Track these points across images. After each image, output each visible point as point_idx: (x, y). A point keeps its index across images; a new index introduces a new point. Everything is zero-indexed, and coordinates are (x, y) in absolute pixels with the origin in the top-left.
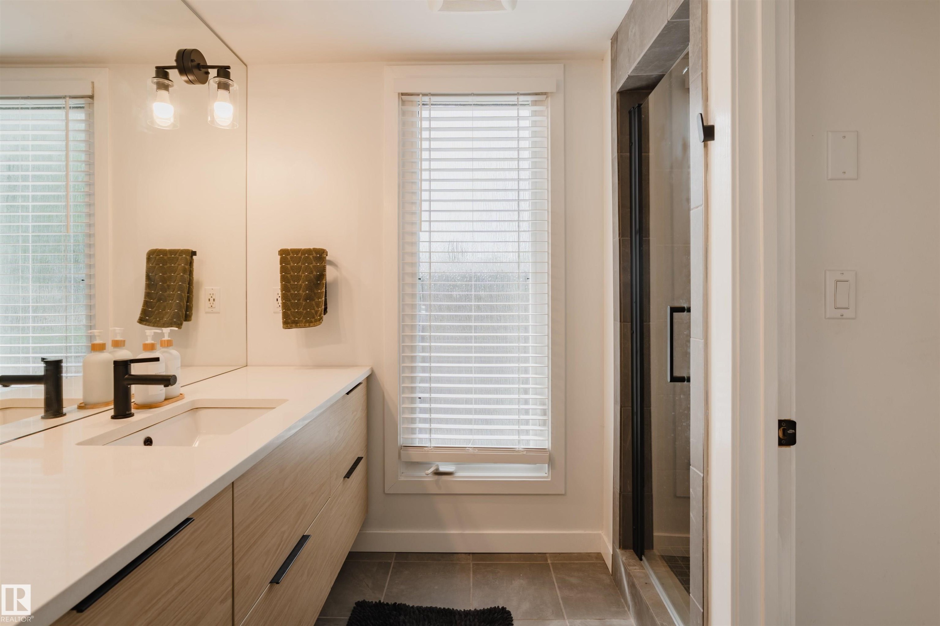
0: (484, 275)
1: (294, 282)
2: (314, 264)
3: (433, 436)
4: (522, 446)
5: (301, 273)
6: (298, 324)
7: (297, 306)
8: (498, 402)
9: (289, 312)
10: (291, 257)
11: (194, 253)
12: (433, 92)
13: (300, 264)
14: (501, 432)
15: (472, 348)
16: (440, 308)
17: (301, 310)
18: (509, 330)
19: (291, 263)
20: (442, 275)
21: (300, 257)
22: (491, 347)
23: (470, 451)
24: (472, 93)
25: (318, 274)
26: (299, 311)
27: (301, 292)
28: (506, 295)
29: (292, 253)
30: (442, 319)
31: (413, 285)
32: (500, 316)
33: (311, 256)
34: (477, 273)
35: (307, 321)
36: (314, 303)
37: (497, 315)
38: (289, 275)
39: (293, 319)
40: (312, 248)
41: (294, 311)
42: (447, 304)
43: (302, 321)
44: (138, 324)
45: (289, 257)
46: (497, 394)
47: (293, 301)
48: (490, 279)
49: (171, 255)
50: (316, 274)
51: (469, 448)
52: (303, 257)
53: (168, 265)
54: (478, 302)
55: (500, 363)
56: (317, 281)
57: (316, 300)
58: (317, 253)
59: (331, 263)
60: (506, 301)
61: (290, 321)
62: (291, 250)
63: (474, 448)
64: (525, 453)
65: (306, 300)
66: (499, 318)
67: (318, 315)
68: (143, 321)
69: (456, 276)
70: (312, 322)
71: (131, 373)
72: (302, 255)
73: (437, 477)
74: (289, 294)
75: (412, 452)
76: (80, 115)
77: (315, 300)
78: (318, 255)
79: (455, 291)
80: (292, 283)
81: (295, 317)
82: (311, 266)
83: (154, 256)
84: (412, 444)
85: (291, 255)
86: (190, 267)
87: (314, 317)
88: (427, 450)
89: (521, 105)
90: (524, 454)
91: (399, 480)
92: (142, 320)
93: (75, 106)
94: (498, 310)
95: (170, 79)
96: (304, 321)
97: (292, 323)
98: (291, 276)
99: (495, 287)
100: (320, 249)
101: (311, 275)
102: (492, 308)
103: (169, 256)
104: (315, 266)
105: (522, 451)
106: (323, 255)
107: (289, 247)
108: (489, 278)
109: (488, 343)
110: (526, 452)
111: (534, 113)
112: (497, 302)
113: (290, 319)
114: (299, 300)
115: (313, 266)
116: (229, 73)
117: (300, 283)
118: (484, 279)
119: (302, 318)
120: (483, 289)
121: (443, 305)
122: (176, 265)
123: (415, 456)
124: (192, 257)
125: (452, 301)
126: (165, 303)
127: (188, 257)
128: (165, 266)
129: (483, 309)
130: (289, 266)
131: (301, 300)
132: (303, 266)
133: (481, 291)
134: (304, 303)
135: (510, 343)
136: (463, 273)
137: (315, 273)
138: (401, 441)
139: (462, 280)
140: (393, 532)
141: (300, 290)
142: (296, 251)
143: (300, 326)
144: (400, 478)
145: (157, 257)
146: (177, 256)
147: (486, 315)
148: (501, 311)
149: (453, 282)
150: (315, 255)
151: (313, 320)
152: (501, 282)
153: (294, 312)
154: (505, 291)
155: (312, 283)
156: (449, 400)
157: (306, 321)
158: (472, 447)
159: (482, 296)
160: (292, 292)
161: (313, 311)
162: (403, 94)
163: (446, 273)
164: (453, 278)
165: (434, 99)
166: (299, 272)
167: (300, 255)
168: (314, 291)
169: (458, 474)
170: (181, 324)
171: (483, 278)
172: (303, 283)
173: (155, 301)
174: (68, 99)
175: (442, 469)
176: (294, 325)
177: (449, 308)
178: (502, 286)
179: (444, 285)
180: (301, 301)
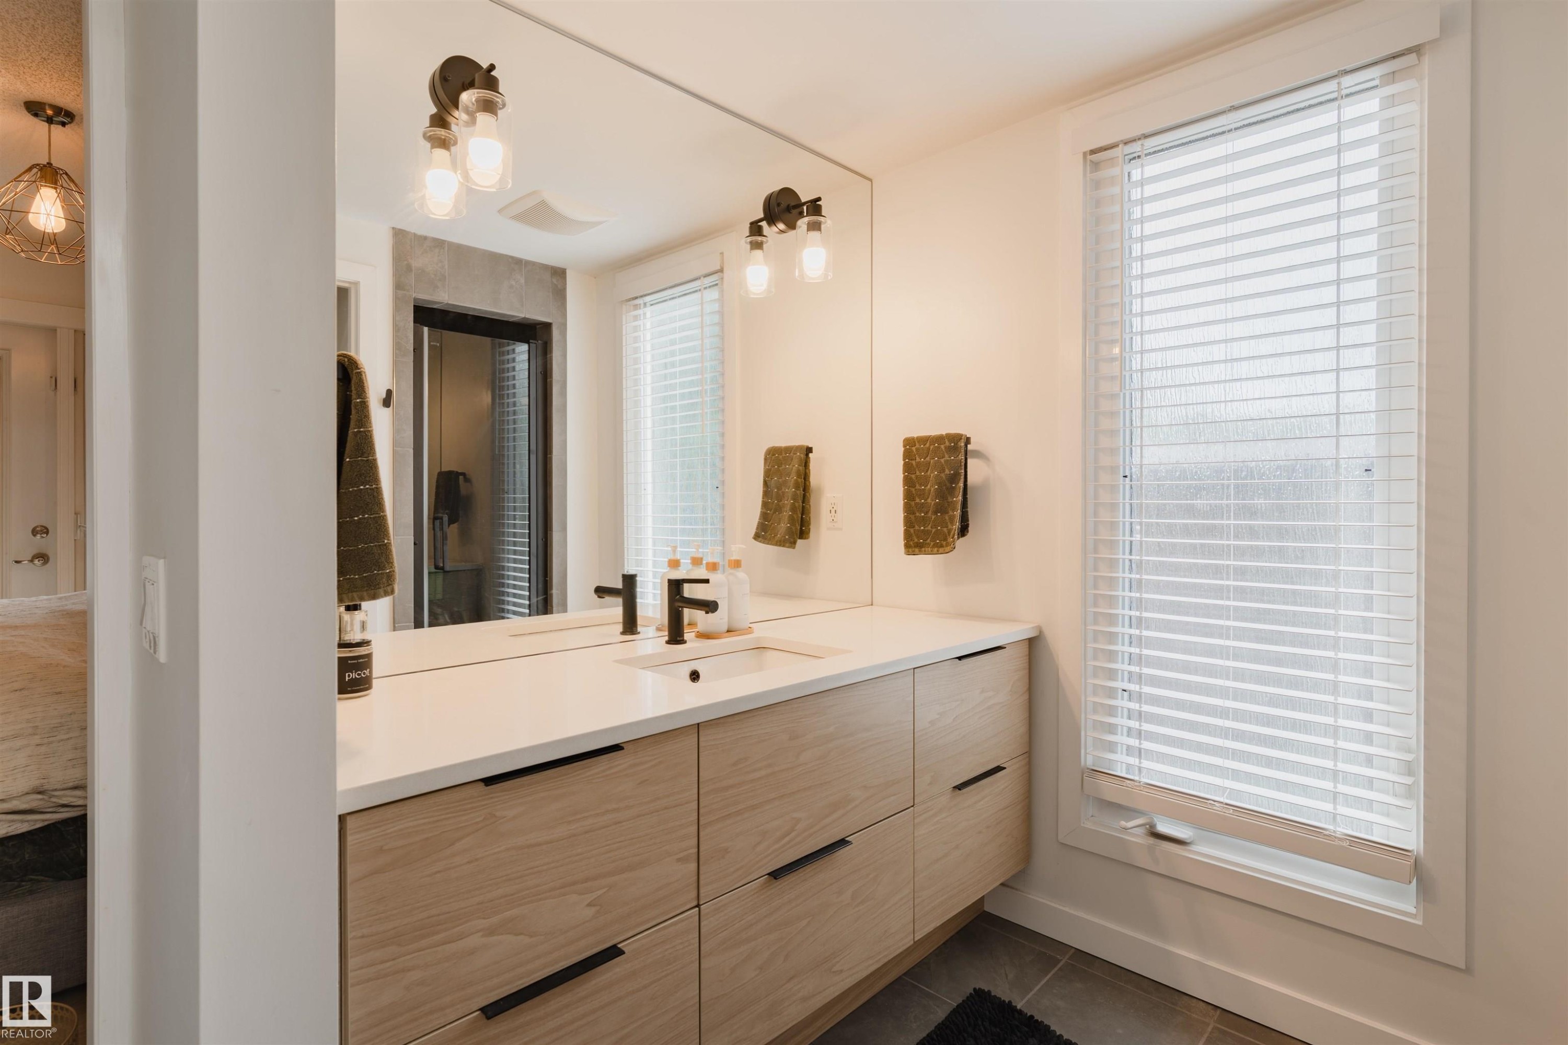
0: (1264, 467)
1: (921, 485)
2: (947, 457)
3: (1146, 764)
4: (1342, 829)
5: (929, 472)
6: (923, 549)
7: (924, 521)
8: (1295, 725)
9: (912, 530)
10: (917, 449)
11: (809, 450)
12: (1146, 131)
13: (928, 459)
14: (1305, 790)
15: (1230, 610)
16: (1170, 531)
17: (929, 528)
18: (1324, 580)
19: (917, 458)
20: (1173, 468)
21: (929, 449)
22: (1279, 611)
23: (1215, 808)
24: (1231, 107)
25: (952, 474)
26: (926, 529)
27: (929, 500)
28: (1316, 505)
29: (919, 442)
30: (1173, 550)
31: (1113, 489)
32: (1303, 551)
33: (942, 446)
34: (1249, 463)
35: (936, 545)
36: (947, 518)
37: (1295, 547)
38: (913, 476)
39: (916, 540)
40: (944, 433)
41: (919, 528)
42: (1184, 524)
43: (929, 544)
44: (754, 540)
45: (914, 449)
46: (1293, 709)
47: (918, 514)
48: (1278, 473)
49: (786, 454)
50: (949, 473)
51: (1214, 801)
52: (932, 447)
53: (783, 467)
54: (1251, 520)
55: (1301, 648)
56: (952, 483)
57: (951, 513)
58: (950, 442)
59: (978, 454)
60: (1316, 519)
61: (912, 543)
62: (917, 438)
63: (1227, 804)
64: (1346, 844)
65: (935, 513)
66: (1301, 555)
67: (951, 536)
68: (759, 537)
69: (1202, 470)
70: (942, 546)
71: (683, 594)
72: (930, 445)
73: (1152, 841)
74: (913, 503)
75: (1103, 782)
76: (714, 294)
77: (948, 513)
78: (952, 444)
79: (1200, 498)
80: (918, 487)
81: (919, 538)
82: (942, 460)
83: (770, 456)
84: (1109, 769)
85: (917, 446)
86: (805, 469)
87: (945, 539)
88: (1130, 786)
89: (1347, 96)
90: (1343, 846)
91: (1082, 825)
92: (757, 537)
93: (711, 284)
94: (1297, 536)
95: (765, 234)
96: (932, 544)
97: (915, 547)
98: (917, 477)
99: (1290, 490)
100: (955, 434)
101: (943, 475)
102: (1282, 533)
103: (784, 455)
104: (948, 460)
105: (1340, 839)
106: (959, 443)
107: (916, 434)
108: (1277, 471)
109: (1273, 602)
110: (1348, 844)
111: (1390, 102)
112: (1294, 520)
113: (911, 540)
114: (926, 513)
115: (945, 461)
116: (820, 206)
117: (929, 487)
118: (1264, 474)
119: (929, 540)
120: (1260, 494)
121: (1176, 525)
122: (791, 467)
123: (1108, 790)
124: (807, 455)
125: (1195, 517)
126: (781, 515)
127: (802, 456)
128: (781, 468)
129: (1261, 534)
130: (914, 462)
131: (930, 512)
132: (932, 461)
133: (1256, 499)
134: (933, 517)
135: (1326, 607)
136: (1218, 464)
137: (947, 472)
138: (1088, 760)
139: (1214, 476)
140: (1072, 912)
141: (928, 498)
142: (923, 440)
143: (925, 551)
144: (1084, 823)
145: (773, 457)
146: (792, 454)
147: (1270, 547)
148: (1304, 540)
149: (1196, 480)
150: (947, 444)
151: (944, 543)
152: (1305, 479)
153: (918, 531)
154: (1315, 498)
155: (944, 487)
156: (1187, 704)
157: (934, 545)
158: (1222, 803)
159: (1259, 507)
160: (918, 500)
161: (945, 529)
162: (1093, 152)
163: (1182, 465)
164: (1196, 472)
165: (1150, 143)
166: (927, 471)
167: (928, 445)
168: (947, 499)
169: (1194, 848)
170: (795, 543)
171: (1262, 471)
172: (932, 487)
173: (771, 513)
174: (702, 278)
175: (1162, 828)
176: (917, 550)
177: (1187, 531)
178: (1308, 488)
179: (1177, 487)
180: (930, 514)
